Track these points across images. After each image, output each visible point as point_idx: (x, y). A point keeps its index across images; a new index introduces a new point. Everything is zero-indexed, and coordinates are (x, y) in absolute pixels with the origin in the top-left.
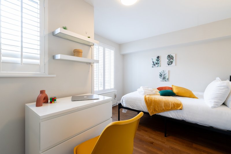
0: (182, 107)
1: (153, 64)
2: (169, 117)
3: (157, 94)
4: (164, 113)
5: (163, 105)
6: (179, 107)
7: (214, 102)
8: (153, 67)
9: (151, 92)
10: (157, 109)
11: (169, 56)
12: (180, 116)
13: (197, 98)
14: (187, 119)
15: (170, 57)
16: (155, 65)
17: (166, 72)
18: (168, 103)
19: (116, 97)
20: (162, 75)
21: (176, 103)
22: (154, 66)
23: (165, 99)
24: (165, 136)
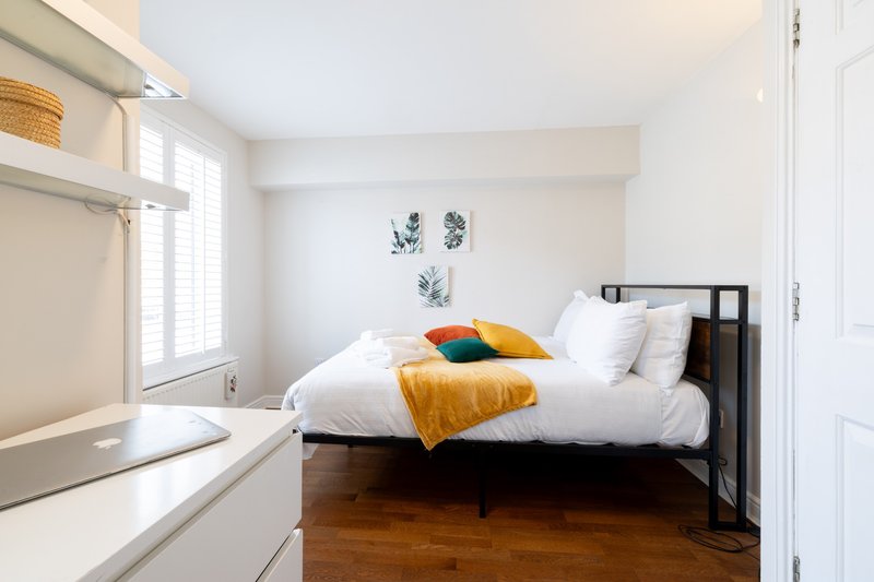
0: (535, 397)
1: (396, 241)
2: (495, 439)
3: (432, 359)
4: (477, 427)
5: (474, 399)
6: (528, 396)
7: (616, 367)
8: (394, 252)
9: (416, 352)
10: (452, 420)
11: (451, 217)
12: (530, 428)
13: (550, 358)
14: (549, 435)
15: (454, 221)
16: (402, 246)
17: (443, 273)
18: (492, 387)
19: (233, 389)
20: (427, 282)
21: (517, 384)
22: (398, 249)
23: (476, 373)
24: (483, 515)
